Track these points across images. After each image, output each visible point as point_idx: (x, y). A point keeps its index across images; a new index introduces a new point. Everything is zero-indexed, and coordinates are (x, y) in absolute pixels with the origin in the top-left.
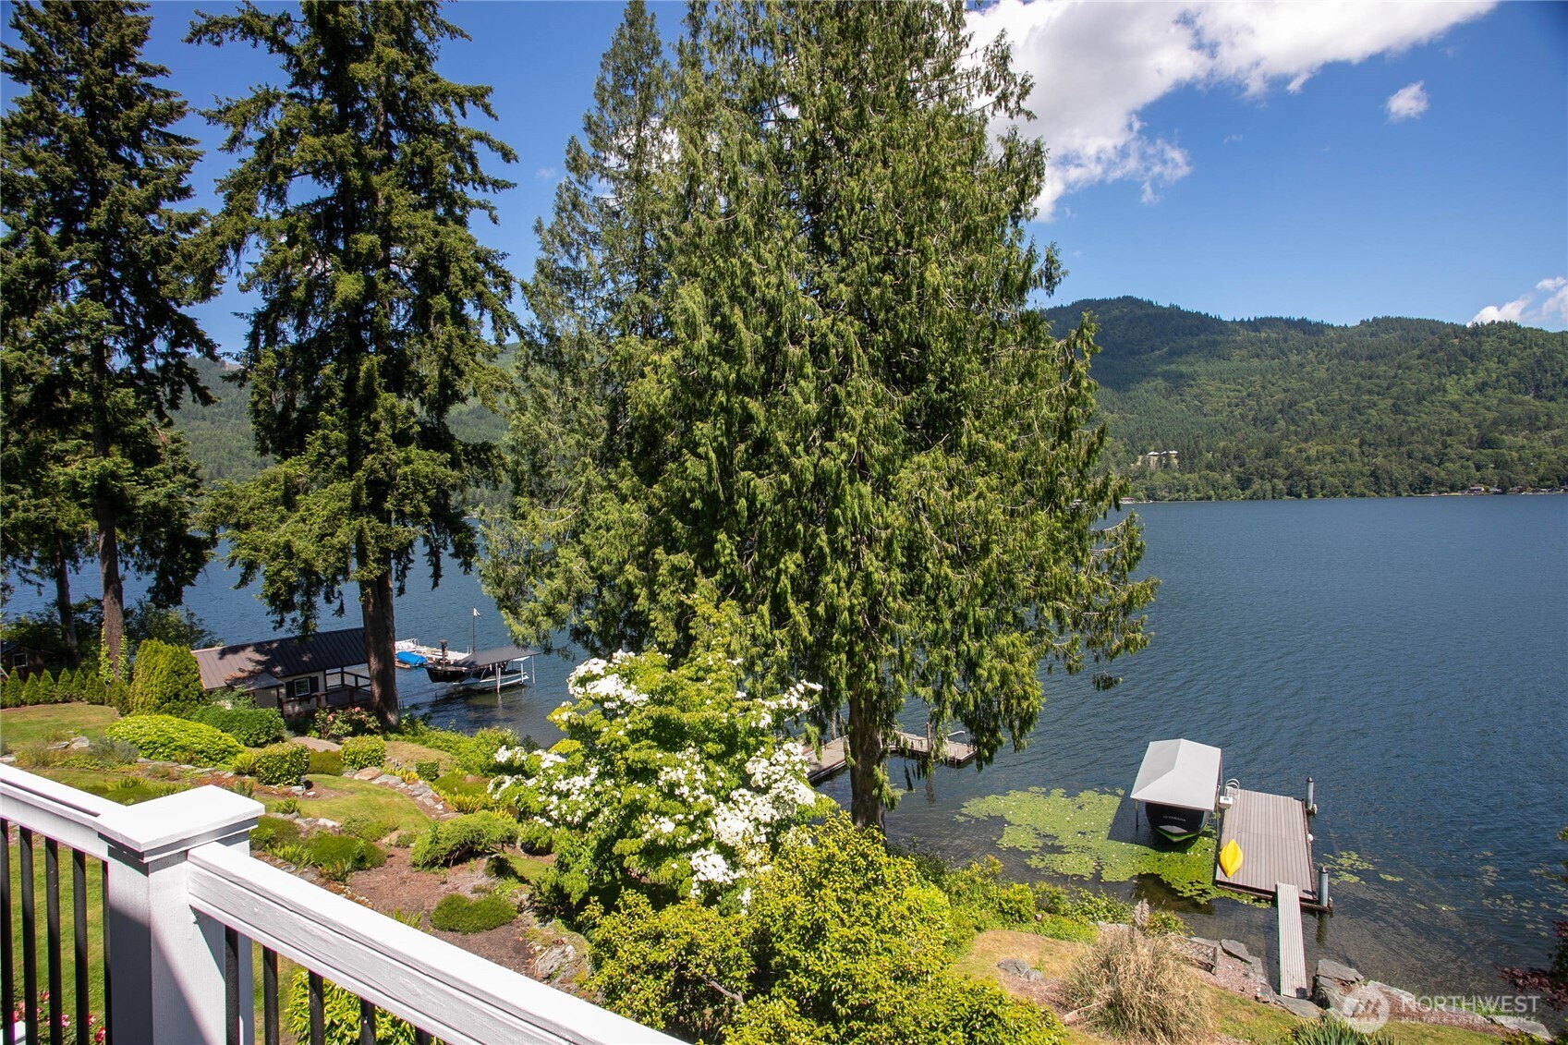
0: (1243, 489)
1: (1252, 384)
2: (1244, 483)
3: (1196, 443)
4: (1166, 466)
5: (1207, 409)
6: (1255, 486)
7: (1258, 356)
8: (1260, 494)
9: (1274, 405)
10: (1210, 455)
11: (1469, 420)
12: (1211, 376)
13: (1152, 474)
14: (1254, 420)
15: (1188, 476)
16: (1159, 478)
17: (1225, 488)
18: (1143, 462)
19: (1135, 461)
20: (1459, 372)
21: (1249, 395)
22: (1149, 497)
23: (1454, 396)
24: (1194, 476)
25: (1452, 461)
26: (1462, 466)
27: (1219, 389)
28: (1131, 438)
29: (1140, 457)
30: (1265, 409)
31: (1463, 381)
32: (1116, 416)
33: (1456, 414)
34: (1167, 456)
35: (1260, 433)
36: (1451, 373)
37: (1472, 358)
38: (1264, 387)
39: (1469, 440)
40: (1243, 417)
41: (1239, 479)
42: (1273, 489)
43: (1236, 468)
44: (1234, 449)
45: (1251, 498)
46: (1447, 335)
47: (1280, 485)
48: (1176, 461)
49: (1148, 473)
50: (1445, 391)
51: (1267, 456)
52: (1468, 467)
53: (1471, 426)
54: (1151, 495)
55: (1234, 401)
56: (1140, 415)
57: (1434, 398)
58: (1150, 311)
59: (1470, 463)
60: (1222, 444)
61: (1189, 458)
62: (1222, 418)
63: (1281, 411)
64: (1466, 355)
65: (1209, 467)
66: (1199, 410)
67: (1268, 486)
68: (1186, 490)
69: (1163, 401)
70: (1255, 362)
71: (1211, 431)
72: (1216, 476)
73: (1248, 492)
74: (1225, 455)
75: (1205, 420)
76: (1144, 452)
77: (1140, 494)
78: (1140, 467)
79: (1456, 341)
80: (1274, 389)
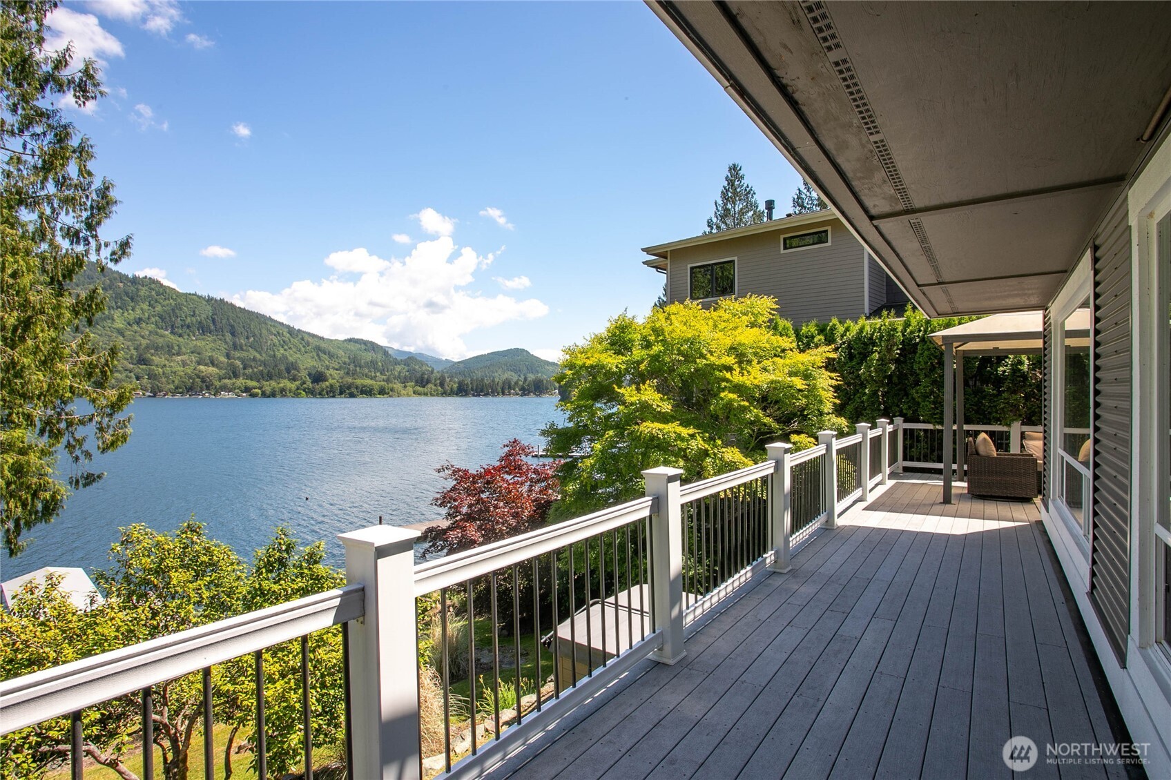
11: (130, 343)
20: (123, 307)
23: (120, 324)
25: (119, 372)
26: (127, 376)
31: (126, 314)
33: (121, 338)
36: (118, 307)
37: (132, 299)
39: (131, 357)
46: (115, 279)
50: (113, 320)
52: (130, 378)
53: (132, 348)
57: (105, 324)
59: (132, 374)
64: (128, 297)
79: (121, 285)
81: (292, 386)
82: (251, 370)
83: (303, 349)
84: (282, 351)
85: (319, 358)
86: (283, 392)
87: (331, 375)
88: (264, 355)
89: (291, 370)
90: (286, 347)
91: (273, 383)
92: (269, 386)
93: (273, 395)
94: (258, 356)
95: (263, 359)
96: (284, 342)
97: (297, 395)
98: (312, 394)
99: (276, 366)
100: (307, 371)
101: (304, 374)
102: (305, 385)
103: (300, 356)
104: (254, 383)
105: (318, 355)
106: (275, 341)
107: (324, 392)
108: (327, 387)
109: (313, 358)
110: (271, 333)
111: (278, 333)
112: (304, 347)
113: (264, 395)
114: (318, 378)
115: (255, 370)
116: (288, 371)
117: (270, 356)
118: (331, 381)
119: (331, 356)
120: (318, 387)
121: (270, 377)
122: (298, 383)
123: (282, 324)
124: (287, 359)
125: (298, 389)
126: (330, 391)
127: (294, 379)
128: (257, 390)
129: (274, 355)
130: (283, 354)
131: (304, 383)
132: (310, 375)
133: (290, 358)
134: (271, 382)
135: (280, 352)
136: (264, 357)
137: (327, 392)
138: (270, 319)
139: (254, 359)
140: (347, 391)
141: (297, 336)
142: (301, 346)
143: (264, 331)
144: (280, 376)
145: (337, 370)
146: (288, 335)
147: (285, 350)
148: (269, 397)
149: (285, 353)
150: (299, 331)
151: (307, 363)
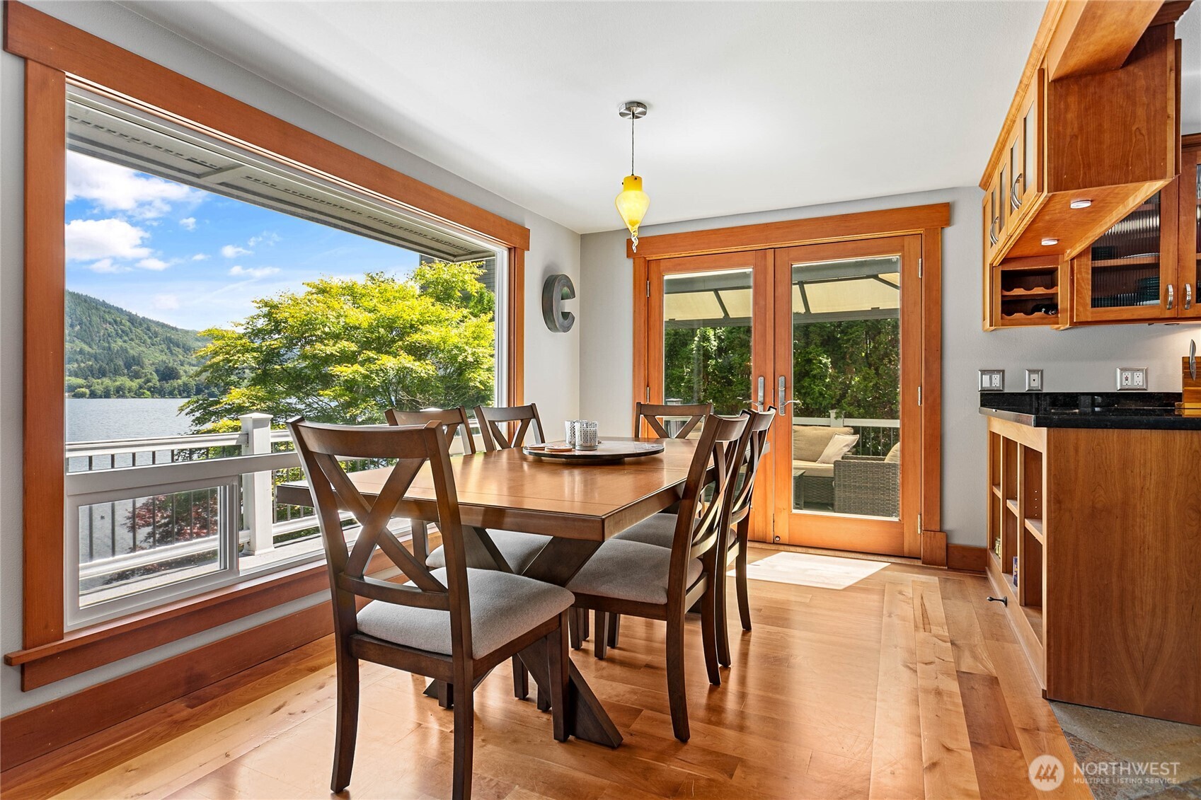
81: (134, 384)
82: (76, 365)
83: (149, 341)
84: (120, 342)
85: (171, 352)
86: (120, 392)
87: (185, 372)
88: (95, 347)
89: (132, 365)
90: (126, 338)
91: (106, 381)
92: (100, 384)
93: (107, 395)
94: (87, 348)
95: (93, 352)
96: (123, 331)
97: (138, 395)
98: (160, 394)
99: (112, 361)
100: (153, 368)
101: (149, 370)
102: (150, 384)
103: (144, 349)
104: (80, 381)
105: (169, 348)
106: (111, 329)
107: (176, 392)
108: (179, 386)
109: (162, 351)
110: (105, 321)
111: (115, 321)
112: (150, 338)
113: (93, 395)
114: (168, 374)
115: (82, 365)
116: (128, 366)
117: (104, 349)
118: (184, 379)
119: (187, 349)
120: (167, 386)
121: (102, 373)
122: (141, 381)
123: (119, 310)
124: (127, 352)
125: (141, 387)
126: (184, 391)
127: (136, 376)
128: (83, 390)
129: (110, 348)
130: (121, 347)
131: (148, 381)
132: (157, 371)
133: (131, 352)
134: (104, 379)
135: (118, 344)
136: (95, 350)
137: (179, 392)
138: (104, 304)
139: (81, 352)
140: (206, 391)
141: (141, 324)
142: (146, 337)
143: (95, 319)
144: (116, 372)
145: (194, 366)
146: (128, 324)
147: (125, 342)
148: (101, 397)
149: (124, 345)
150: (144, 319)
151: (154, 357)
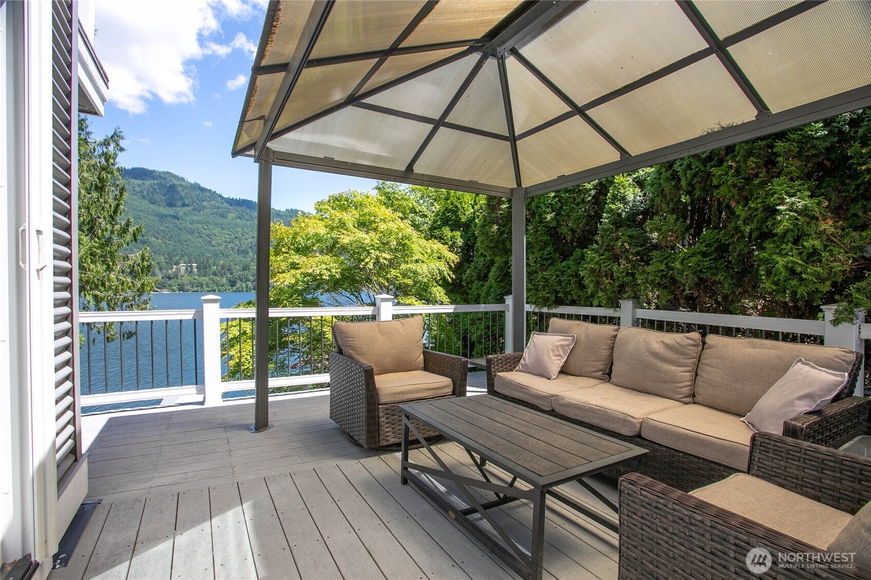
0: (232, 286)
1: (237, 232)
2: (233, 283)
3: (208, 261)
4: (190, 272)
5: (213, 243)
6: (238, 285)
7: (240, 218)
8: (241, 289)
9: (248, 244)
10: (215, 268)
12: (216, 225)
13: (182, 276)
14: (238, 251)
15: (203, 278)
16: (186, 279)
17: (223, 286)
18: (177, 269)
19: (172, 268)
21: (235, 238)
22: (180, 290)
24: (206, 278)
27: (220, 233)
28: (169, 254)
29: (175, 267)
30: (244, 246)
32: (159, 241)
34: (191, 267)
35: (240, 258)
38: (243, 235)
40: (232, 249)
41: (230, 281)
42: (247, 287)
43: (228, 275)
44: (227, 265)
45: (236, 291)
47: (250, 284)
48: (196, 270)
49: (179, 275)
51: (244, 269)
54: (181, 288)
55: (228, 240)
56: (175, 242)
58: (183, 183)
60: (221, 262)
61: (203, 268)
62: (222, 248)
63: (251, 248)
65: (214, 274)
66: (210, 243)
67: (244, 285)
68: (202, 286)
69: (189, 236)
70: (239, 221)
71: (216, 255)
72: (218, 279)
73: (235, 288)
74: (223, 268)
75: (213, 248)
76: (177, 263)
77: (175, 288)
78: (174, 272)
80: (247, 236)
